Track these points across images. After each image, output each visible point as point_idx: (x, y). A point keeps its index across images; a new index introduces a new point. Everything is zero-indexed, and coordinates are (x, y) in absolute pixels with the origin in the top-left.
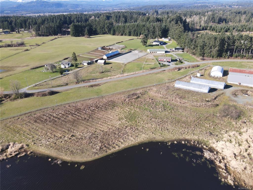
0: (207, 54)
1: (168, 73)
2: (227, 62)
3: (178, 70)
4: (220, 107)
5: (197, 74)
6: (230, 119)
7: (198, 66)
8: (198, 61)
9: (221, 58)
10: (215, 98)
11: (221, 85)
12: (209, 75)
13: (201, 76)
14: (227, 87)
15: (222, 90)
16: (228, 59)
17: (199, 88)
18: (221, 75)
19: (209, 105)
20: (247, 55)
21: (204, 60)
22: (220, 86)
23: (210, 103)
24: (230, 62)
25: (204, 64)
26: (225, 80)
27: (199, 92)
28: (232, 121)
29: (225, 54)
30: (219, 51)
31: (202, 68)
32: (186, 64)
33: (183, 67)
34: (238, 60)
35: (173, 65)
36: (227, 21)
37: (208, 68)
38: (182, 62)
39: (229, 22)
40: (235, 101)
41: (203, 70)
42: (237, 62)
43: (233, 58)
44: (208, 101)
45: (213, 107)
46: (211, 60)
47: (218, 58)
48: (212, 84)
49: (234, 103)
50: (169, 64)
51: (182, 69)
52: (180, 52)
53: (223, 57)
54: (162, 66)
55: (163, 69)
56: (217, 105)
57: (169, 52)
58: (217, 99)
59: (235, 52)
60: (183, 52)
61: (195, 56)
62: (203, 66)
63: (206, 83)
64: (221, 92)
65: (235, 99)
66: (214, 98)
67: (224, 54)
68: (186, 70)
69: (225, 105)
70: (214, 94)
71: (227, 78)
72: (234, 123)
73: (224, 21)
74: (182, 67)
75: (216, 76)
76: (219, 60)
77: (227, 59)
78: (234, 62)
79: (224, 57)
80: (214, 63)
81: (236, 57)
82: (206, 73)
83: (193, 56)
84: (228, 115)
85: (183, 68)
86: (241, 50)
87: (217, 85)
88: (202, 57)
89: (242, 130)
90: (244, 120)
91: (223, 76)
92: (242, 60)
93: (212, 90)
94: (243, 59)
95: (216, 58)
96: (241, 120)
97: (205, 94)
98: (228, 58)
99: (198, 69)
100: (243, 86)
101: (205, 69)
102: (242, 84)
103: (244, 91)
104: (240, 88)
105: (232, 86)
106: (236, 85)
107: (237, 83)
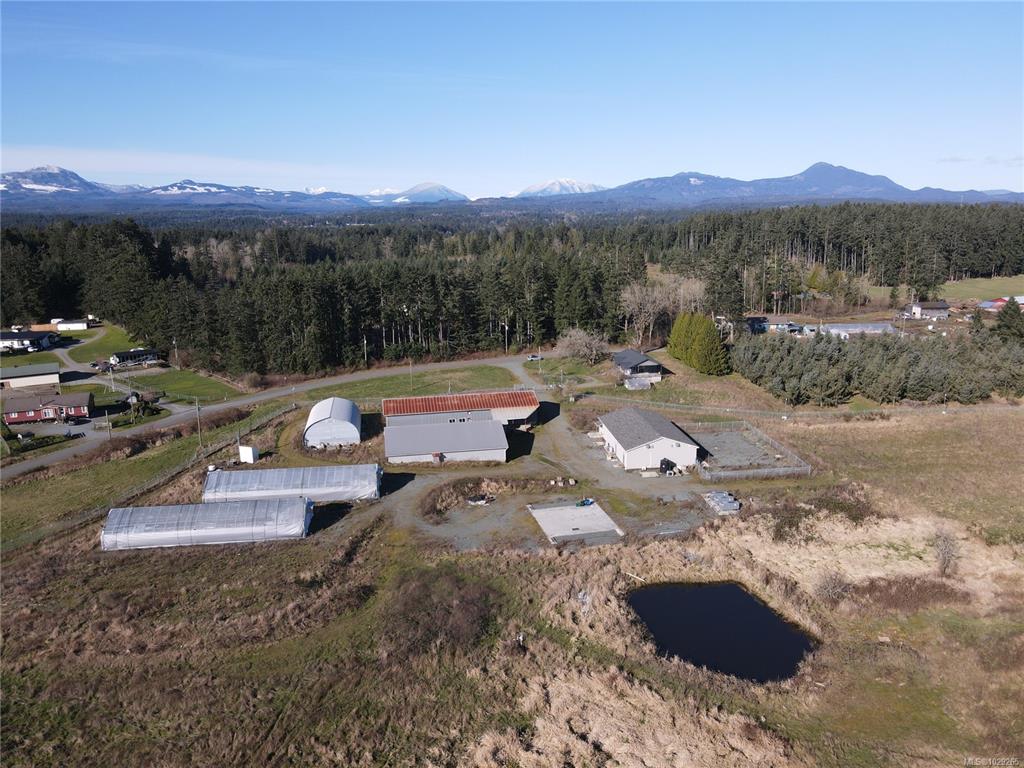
0: (279, 360)
1: (68, 478)
2: (368, 381)
3: (132, 454)
5: (238, 454)
7: (242, 415)
8: (242, 394)
9: (340, 369)
10: (349, 556)
11: (364, 477)
12: (301, 442)
13: (261, 456)
15: (370, 503)
16: (368, 368)
17: (252, 521)
18: (350, 434)
19: (324, 606)
20: (433, 345)
21: (266, 385)
22: (360, 485)
23: (326, 593)
24: (379, 379)
25: (272, 401)
26: (377, 453)
27: (259, 540)
29: (353, 351)
30: (322, 338)
31: (265, 420)
32: (180, 413)
34: (409, 369)
35: (99, 431)
36: (338, 256)
37: (290, 417)
39: (346, 259)
41: (269, 432)
42: (406, 376)
43: (386, 362)
44: (314, 584)
45: (348, 613)
46: (298, 381)
47: (328, 370)
48: (320, 485)
50: (75, 430)
51: (158, 443)
52: (150, 368)
53: (347, 363)
54: (26, 449)
55: (32, 460)
56: (367, 592)
58: (359, 558)
59: (389, 340)
60: (162, 366)
61: (225, 376)
62: (267, 413)
63: (286, 486)
64: (371, 515)
66: (340, 555)
67: (347, 350)
68: (178, 442)
70: (341, 532)
71: (382, 443)
73: (328, 257)
74: (158, 430)
75: (334, 443)
76: (333, 378)
77: (367, 372)
78: (392, 378)
79: (352, 363)
80: (313, 394)
81: (396, 358)
82: (282, 438)
83: (217, 377)
85: (162, 435)
86: (407, 329)
87: (346, 484)
88: (255, 374)
91: (363, 439)
92: (420, 368)
93: (323, 516)
94: (423, 363)
95: (321, 372)
97: (289, 544)
98: (369, 366)
99: (243, 427)
100: (457, 466)
101: (276, 422)
102: (449, 457)
103: (468, 486)
104: (447, 477)
105: (411, 477)
106: (427, 465)
107: (429, 458)
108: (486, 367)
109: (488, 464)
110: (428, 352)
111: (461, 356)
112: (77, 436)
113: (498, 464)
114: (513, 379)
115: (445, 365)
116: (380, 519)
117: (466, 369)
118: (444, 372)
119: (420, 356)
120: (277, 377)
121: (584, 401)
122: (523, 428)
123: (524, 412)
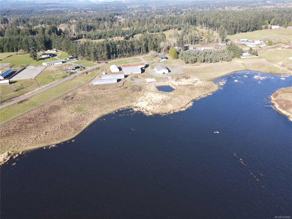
0: (100, 58)
1: (80, 77)
2: (116, 62)
3: (87, 74)
4: (129, 88)
5: (102, 73)
6: (137, 92)
7: (99, 68)
8: (97, 65)
9: (111, 59)
12: (110, 72)
13: (106, 74)
14: (126, 76)
15: (124, 79)
17: (111, 81)
18: (118, 70)
21: (99, 63)
22: (122, 77)
23: (122, 88)
28: (138, 92)
30: (107, 54)
31: (103, 69)
33: (89, 71)
34: (122, 59)
36: (94, 28)
37: (106, 68)
38: (85, 68)
39: (97, 29)
40: (134, 83)
43: (118, 58)
44: (120, 87)
47: (109, 60)
48: (117, 77)
49: (135, 84)
51: (89, 73)
52: (75, 60)
53: (112, 58)
54: (71, 74)
55: (73, 75)
56: (127, 87)
57: (66, 62)
58: (125, 85)
59: (118, 54)
62: (103, 68)
65: (134, 82)
66: (122, 84)
67: (112, 56)
68: (92, 72)
69: (130, 86)
70: (121, 82)
71: (123, 71)
72: (140, 93)
73: (92, 29)
74: (87, 71)
75: (116, 72)
78: (120, 61)
81: (120, 57)
82: (107, 71)
84: (135, 90)
87: (120, 77)
88: (97, 61)
89: (145, 95)
90: (143, 90)
91: (120, 71)
92: (124, 59)
93: (119, 80)
96: (142, 91)
97: (115, 83)
98: (115, 59)
100: (134, 74)
101: (105, 69)
102: (133, 73)
103: (136, 77)
104: (133, 76)
105: (128, 76)
106: (130, 74)
107: (130, 73)
108: (136, 58)
109: (138, 74)
110: (125, 56)
111: (131, 56)
112: (76, 72)
113: (140, 74)
114: (141, 60)
115: (129, 58)
116: (126, 81)
117: (133, 59)
118: (129, 59)
119: (124, 56)
120: (101, 61)
121: (153, 64)
122: (143, 69)
123: (143, 66)
